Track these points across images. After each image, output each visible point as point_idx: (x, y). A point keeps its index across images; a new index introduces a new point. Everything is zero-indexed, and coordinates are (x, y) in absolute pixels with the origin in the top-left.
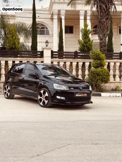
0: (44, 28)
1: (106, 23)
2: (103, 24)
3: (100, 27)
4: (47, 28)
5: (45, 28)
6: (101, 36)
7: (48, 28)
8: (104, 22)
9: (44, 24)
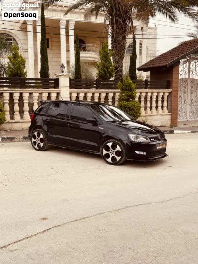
0: (11, 40)
1: (122, 43)
2: (119, 43)
3: (116, 47)
4: (15, 40)
5: (13, 39)
6: (117, 59)
7: (17, 39)
8: (121, 41)
9: (11, 34)
